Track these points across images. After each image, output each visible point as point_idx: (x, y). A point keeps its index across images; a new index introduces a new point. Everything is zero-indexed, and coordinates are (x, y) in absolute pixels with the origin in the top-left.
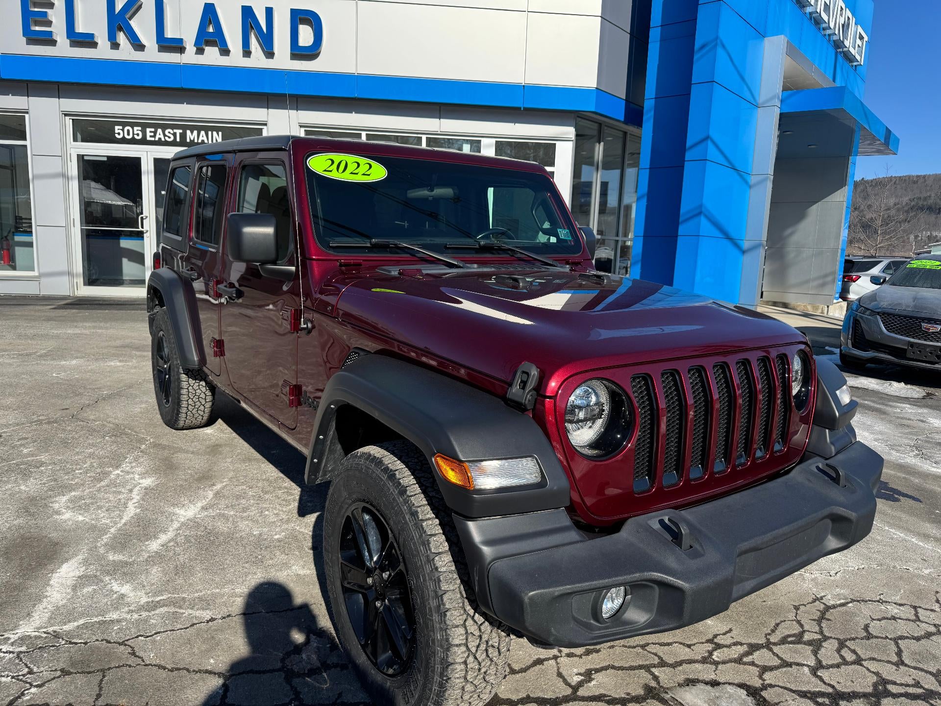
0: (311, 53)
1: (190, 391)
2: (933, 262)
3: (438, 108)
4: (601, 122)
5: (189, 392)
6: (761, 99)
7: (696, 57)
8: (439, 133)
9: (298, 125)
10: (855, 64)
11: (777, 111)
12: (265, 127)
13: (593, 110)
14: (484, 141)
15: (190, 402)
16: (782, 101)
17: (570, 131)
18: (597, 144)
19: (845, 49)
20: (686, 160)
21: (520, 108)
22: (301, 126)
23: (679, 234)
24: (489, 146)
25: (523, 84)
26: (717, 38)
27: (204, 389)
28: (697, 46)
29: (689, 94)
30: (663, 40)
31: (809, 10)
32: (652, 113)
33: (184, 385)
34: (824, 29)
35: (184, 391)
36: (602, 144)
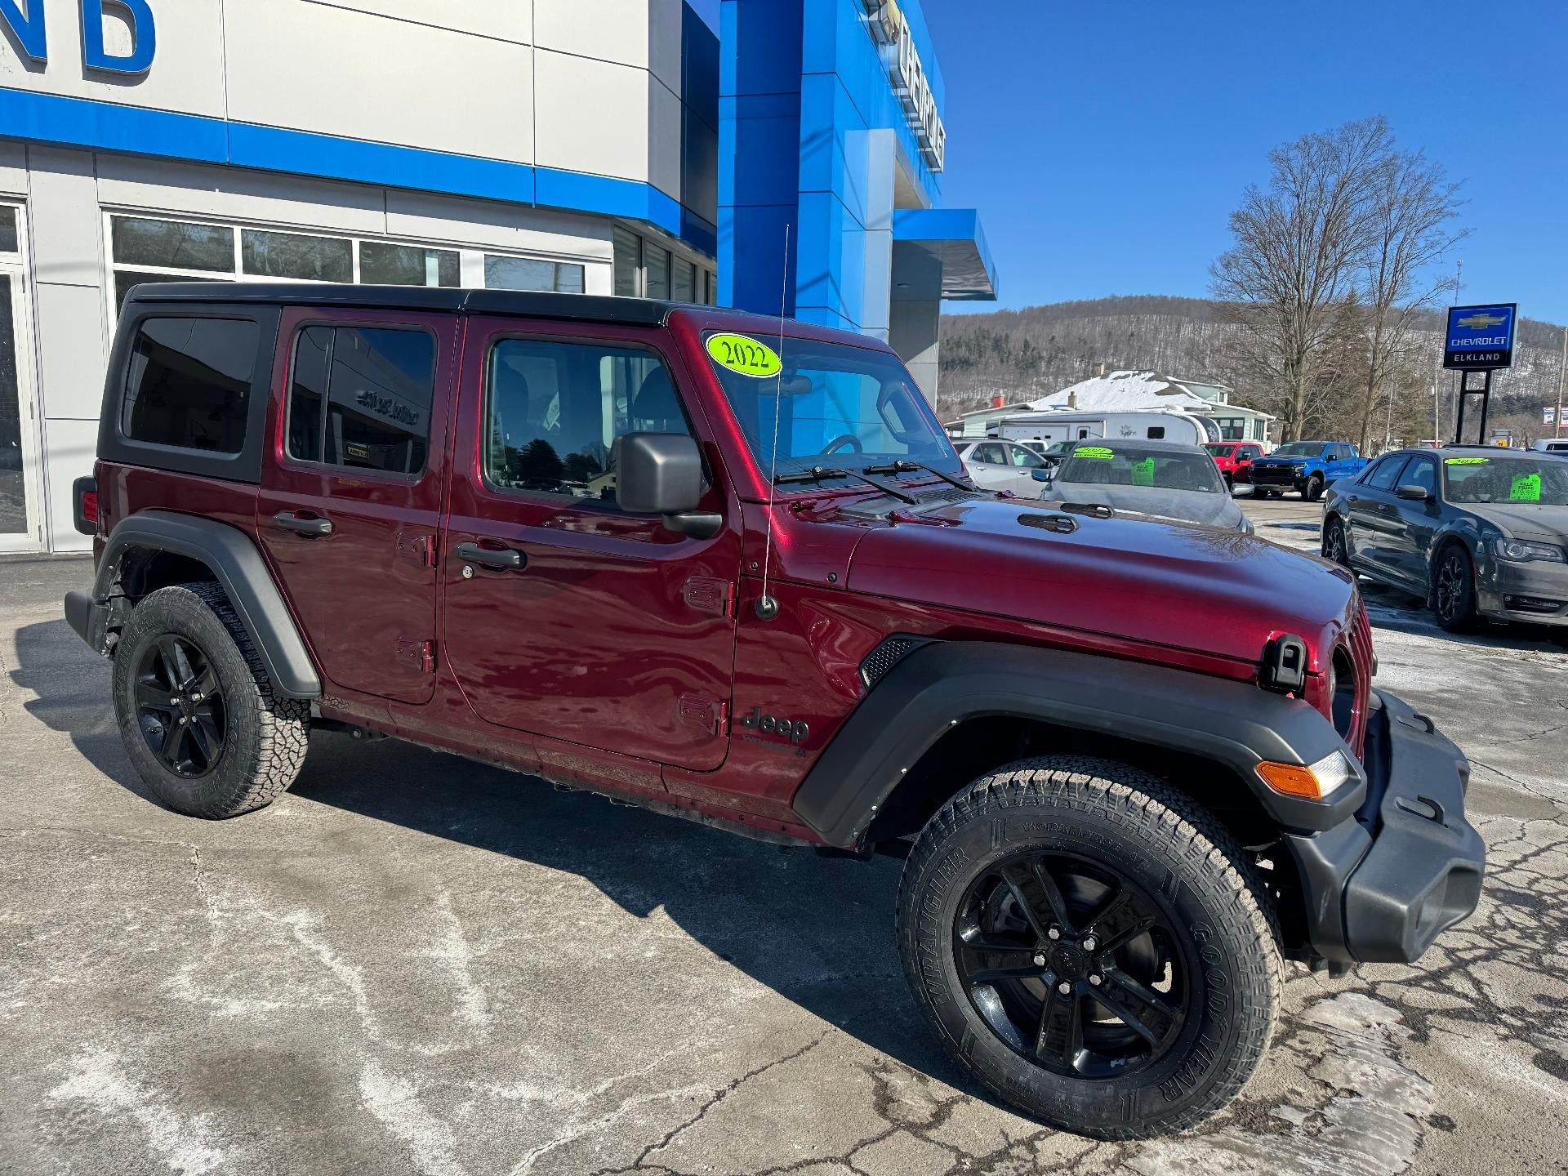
0: (133, 71)
1: (277, 741)
2: (1102, 449)
3: (382, 192)
4: (641, 235)
5: (275, 743)
6: (869, 219)
7: (802, 153)
8: (385, 235)
9: (98, 205)
10: (934, 170)
11: (889, 238)
12: (22, 207)
13: (645, 216)
14: (465, 254)
15: (275, 761)
16: (894, 224)
17: (606, 248)
18: (638, 270)
19: (928, 150)
20: (797, 305)
21: (531, 205)
22: (103, 209)
23: (794, 416)
24: (474, 263)
25: (533, 166)
26: (832, 128)
27: (298, 734)
28: (804, 134)
29: (797, 205)
30: (740, 118)
31: (902, 92)
32: (731, 229)
33: (268, 731)
34: (912, 120)
35: (267, 744)
36: (645, 269)
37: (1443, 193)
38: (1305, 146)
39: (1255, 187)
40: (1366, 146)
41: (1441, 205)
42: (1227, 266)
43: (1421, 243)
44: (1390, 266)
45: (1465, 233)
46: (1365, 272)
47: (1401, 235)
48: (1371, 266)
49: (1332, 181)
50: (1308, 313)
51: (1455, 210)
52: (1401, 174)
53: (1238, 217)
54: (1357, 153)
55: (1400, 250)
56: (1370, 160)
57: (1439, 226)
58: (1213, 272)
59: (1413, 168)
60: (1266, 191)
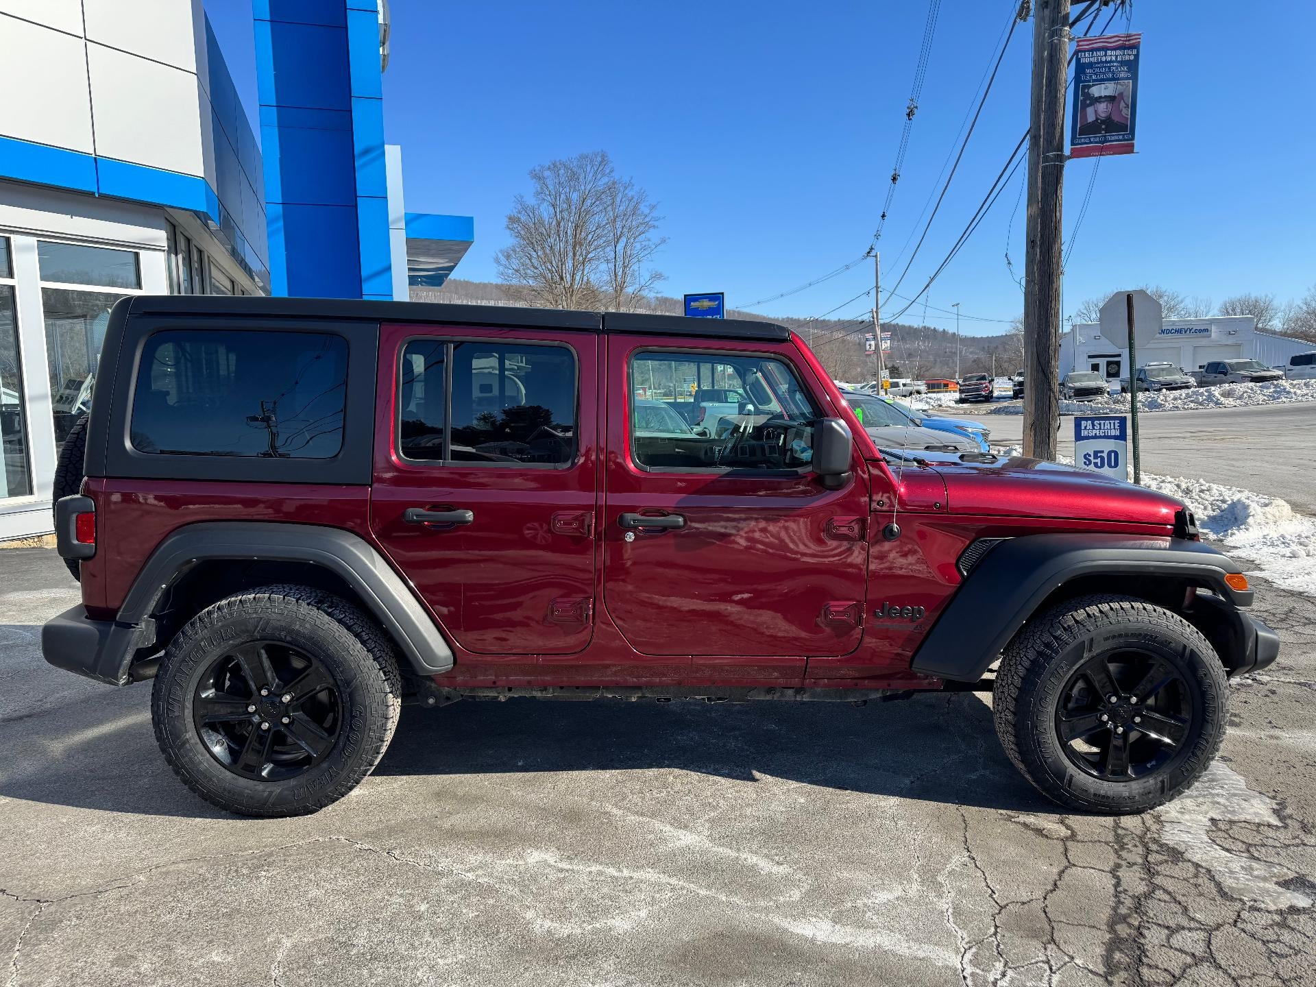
7: (357, 164)
14: (16, 239)
17: (160, 236)
21: (93, 194)
28: (357, 149)
37: (647, 211)
38: (554, 167)
39: (522, 197)
40: (595, 173)
41: (647, 220)
42: (508, 257)
43: (638, 246)
44: (620, 263)
45: (663, 241)
46: (603, 267)
47: (624, 239)
48: (608, 261)
49: (575, 196)
50: (572, 295)
51: (656, 223)
52: (620, 195)
53: (512, 220)
54: (590, 177)
55: (625, 252)
56: (600, 183)
57: (647, 235)
58: (497, 261)
59: (626, 192)
60: (531, 201)
